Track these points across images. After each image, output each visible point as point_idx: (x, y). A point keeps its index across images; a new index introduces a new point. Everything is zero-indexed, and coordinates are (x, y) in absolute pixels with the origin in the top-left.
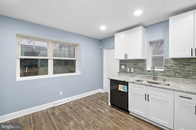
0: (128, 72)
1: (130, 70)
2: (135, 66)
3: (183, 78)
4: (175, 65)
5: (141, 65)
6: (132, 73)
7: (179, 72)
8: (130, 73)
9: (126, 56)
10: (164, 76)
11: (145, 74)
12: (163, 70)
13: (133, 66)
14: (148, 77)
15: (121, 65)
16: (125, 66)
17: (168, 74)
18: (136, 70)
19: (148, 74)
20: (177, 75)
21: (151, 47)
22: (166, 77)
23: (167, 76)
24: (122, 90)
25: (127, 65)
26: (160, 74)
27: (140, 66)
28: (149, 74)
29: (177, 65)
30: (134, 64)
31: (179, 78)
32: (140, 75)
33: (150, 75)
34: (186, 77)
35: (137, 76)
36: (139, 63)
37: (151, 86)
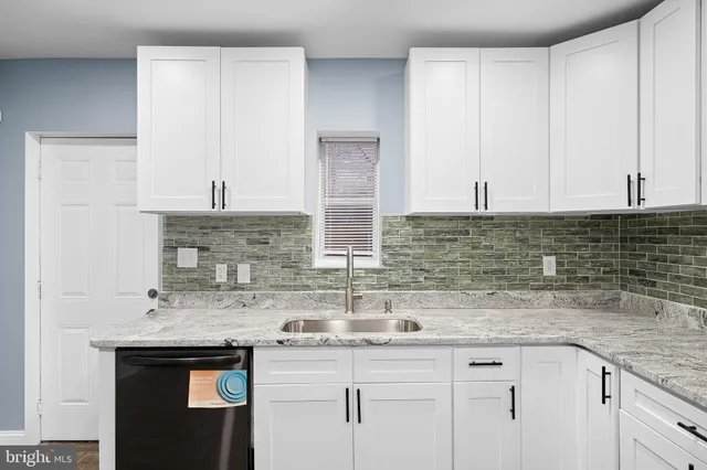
0: (218, 287)
1: (232, 273)
2: (257, 249)
3: (437, 288)
4: (415, 243)
5: (285, 244)
6: (242, 288)
7: (427, 266)
8: (235, 289)
9: (219, 191)
10: (380, 288)
11: (307, 287)
12: (376, 263)
13: (250, 249)
14: (322, 298)
15: (170, 248)
16: (201, 249)
17: (394, 278)
18: (266, 269)
19: (319, 287)
20: (422, 279)
21: (324, 162)
22: (387, 291)
23: (391, 286)
24: (214, 402)
25: (212, 248)
26: (369, 281)
27: (283, 249)
28: (324, 287)
29: (420, 239)
30: (250, 242)
31: (426, 288)
32: (287, 294)
33: (330, 288)
34: (445, 284)
35: (269, 302)
36: (279, 233)
37: (370, 343)
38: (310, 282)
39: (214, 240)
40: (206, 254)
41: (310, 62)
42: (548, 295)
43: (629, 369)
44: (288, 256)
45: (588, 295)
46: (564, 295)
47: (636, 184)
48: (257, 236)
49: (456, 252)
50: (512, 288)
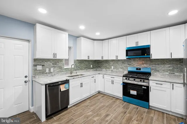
5: (60, 64)
7: (79, 67)
8: (50, 73)
9: (55, 55)
13: (53, 65)
18: (56, 69)
23: (75, 70)
28: (66, 71)
29: (79, 63)
32: (60, 73)
34: (81, 69)
35: (57, 75)
36: (58, 62)
37: (83, 76)
38: (64, 71)
39: (46, 64)
40: (44, 67)
41: (69, 35)
42: (91, 70)
43: (106, 74)
44: (60, 66)
45: (95, 69)
46: (93, 69)
47: (102, 57)
48: (54, 63)
49: (83, 65)
50: (88, 69)
